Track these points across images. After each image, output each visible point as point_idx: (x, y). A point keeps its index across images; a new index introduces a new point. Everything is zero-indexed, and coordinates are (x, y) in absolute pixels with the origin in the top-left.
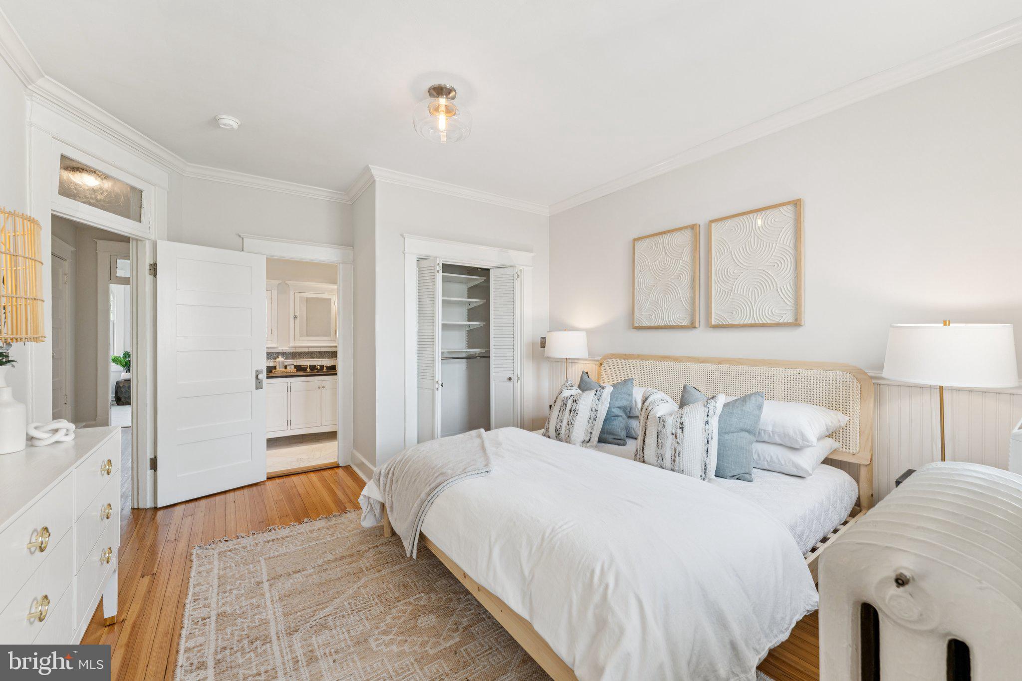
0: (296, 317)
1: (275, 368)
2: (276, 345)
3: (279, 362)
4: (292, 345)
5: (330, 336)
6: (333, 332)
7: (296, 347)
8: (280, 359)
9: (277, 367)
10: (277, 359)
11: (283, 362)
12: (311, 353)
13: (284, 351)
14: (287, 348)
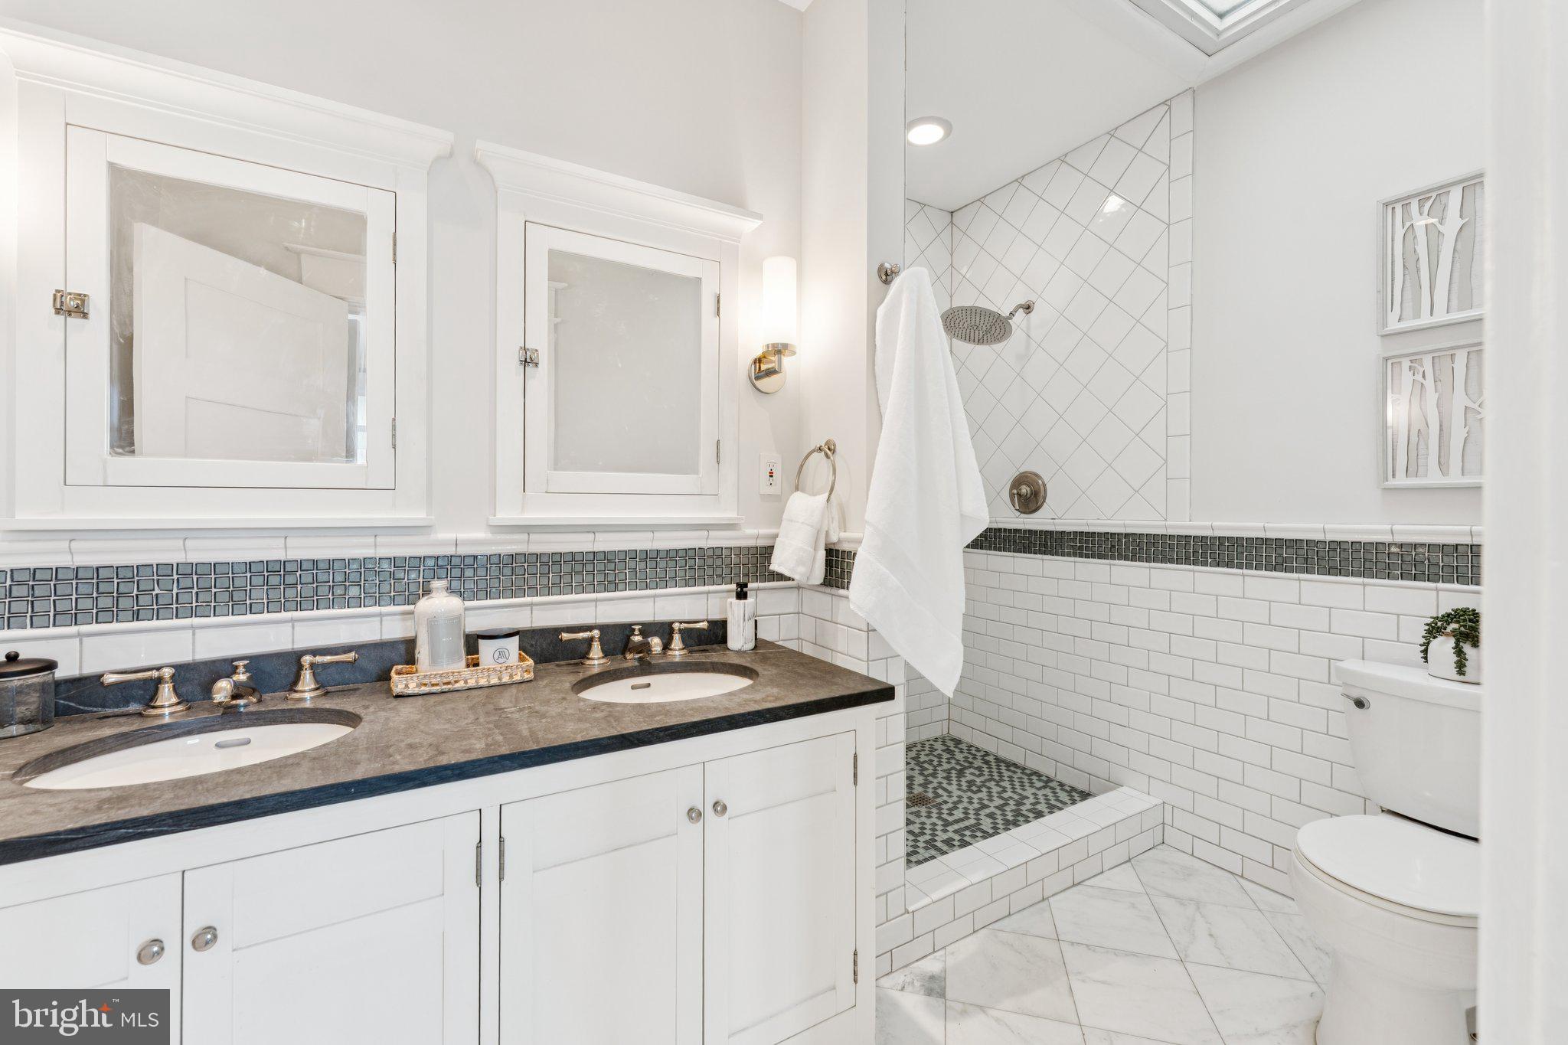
0: (528, 361)
1: (406, 653)
2: (416, 515)
3: (432, 623)
4: (507, 514)
5: (696, 472)
6: (706, 452)
7: (528, 529)
8: (441, 602)
9: (423, 652)
10: (424, 604)
11: (457, 620)
12: (608, 558)
13: (463, 551)
14: (481, 535)
